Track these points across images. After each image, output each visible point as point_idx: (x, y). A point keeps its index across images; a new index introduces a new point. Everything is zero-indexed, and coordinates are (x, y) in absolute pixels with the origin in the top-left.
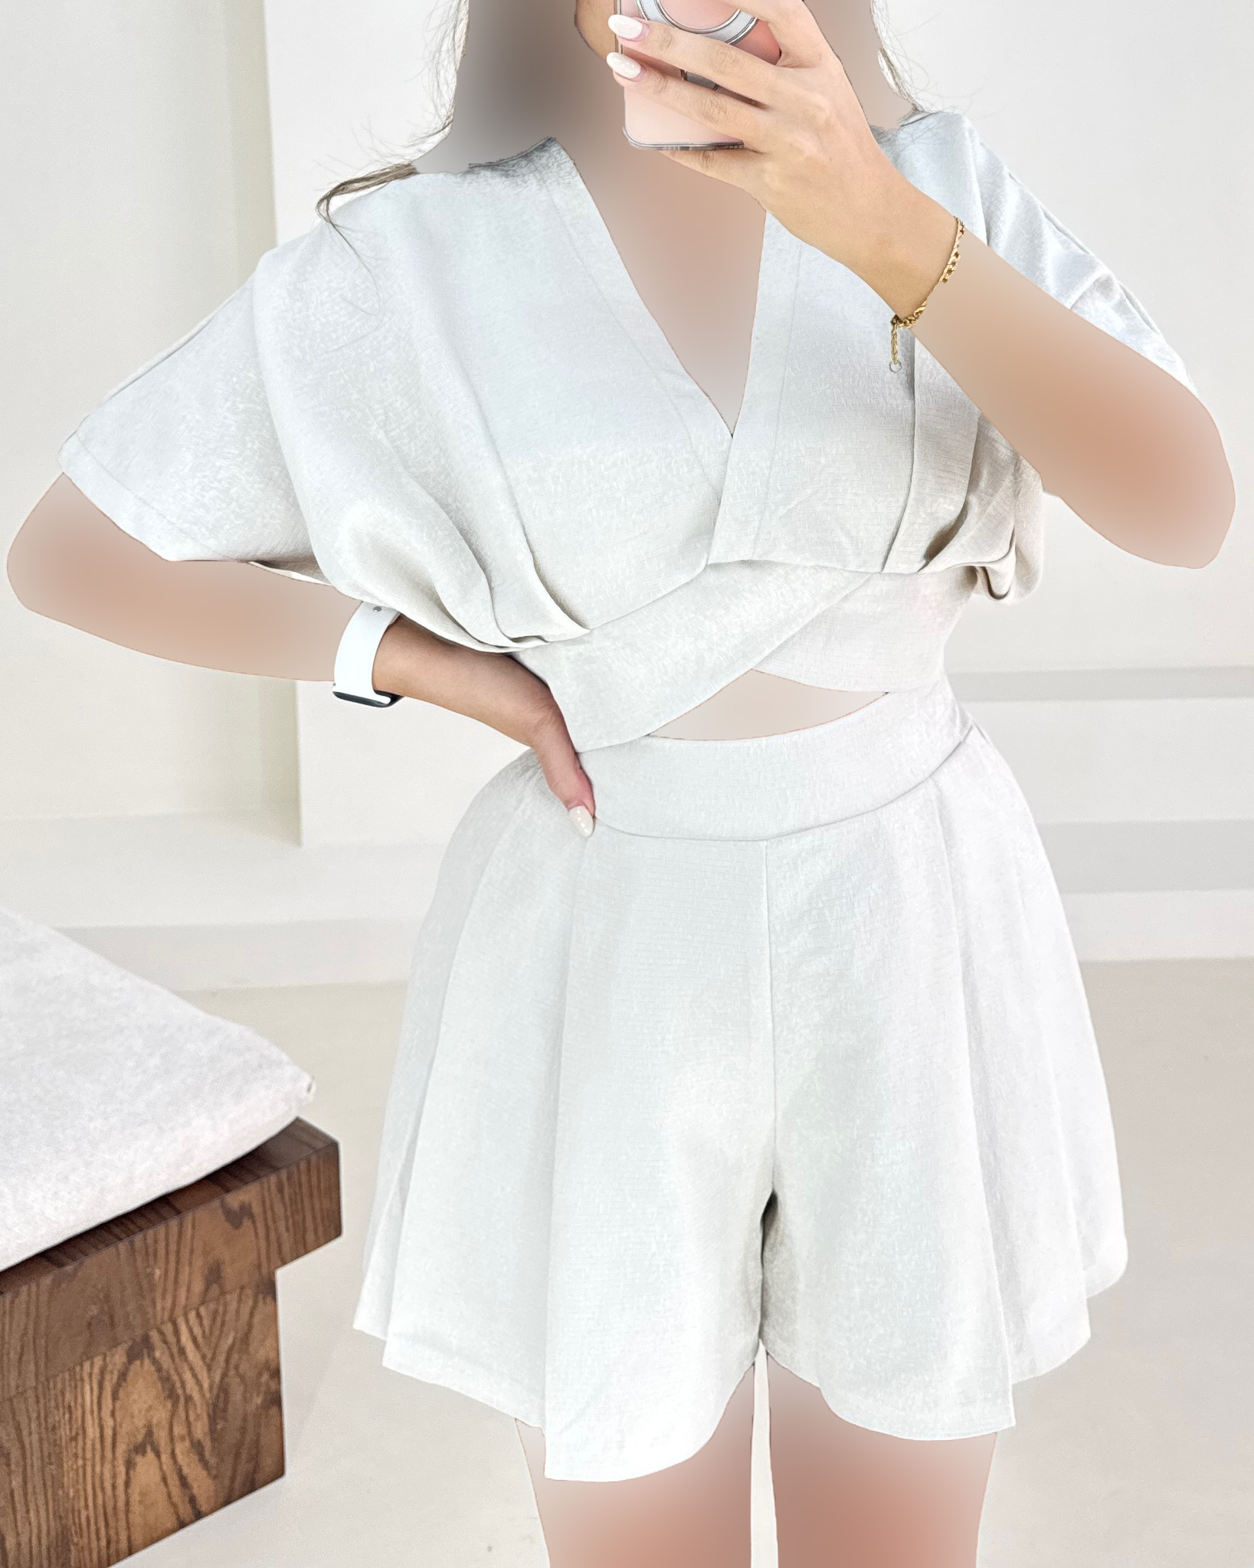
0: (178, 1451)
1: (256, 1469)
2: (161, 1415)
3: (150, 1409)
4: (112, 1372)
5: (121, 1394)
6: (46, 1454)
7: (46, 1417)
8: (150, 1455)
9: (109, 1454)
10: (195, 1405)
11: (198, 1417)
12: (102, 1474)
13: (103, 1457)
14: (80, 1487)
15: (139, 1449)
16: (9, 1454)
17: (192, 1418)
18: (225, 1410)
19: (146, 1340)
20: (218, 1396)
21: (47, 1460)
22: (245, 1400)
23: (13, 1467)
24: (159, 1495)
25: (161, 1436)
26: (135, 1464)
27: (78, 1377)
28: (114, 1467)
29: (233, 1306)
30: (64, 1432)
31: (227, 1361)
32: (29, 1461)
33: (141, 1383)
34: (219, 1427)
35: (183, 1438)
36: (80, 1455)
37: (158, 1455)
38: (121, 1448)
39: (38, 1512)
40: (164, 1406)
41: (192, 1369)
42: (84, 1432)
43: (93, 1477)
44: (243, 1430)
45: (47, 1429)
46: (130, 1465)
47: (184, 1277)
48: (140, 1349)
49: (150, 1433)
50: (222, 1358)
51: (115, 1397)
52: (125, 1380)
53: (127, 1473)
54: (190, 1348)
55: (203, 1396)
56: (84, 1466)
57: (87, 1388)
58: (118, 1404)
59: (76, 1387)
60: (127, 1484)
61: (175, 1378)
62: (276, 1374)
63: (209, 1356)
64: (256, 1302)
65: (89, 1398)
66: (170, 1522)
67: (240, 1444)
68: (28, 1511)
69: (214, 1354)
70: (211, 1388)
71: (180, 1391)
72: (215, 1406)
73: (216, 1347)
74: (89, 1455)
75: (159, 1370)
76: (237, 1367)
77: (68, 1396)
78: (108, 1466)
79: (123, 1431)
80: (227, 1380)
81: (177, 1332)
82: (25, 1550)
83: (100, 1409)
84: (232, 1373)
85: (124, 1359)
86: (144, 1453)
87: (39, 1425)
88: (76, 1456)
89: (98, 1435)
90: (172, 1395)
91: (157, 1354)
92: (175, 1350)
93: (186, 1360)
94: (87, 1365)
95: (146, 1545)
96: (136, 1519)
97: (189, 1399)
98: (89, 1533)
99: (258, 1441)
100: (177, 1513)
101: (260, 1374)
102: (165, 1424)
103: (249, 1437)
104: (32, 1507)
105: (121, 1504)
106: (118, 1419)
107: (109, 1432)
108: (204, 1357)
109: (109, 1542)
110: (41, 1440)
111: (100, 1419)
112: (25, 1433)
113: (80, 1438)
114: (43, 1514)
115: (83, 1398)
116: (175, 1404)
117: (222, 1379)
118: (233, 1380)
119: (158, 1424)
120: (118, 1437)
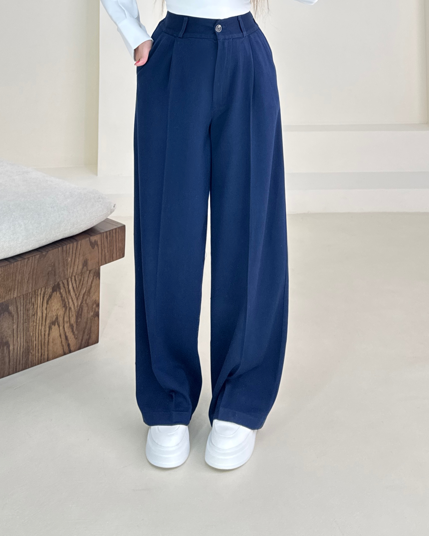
0: (65, 327)
1: (89, 338)
2: (61, 313)
3: (58, 309)
4: (47, 295)
5: (49, 303)
6: (25, 319)
7: (26, 306)
8: (57, 326)
9: (44, 323)
10: (72, 311)
11: (72, 316)
12: (41, 329)
13: (42, 324)
14: (34, 332)
15: (53, 323)
16: (13, 316)
17: (71, 316)
18: (81, 315)
19: (58, 284)
20: (79, 309)
21: (25, 321)
22: (88, 313)
23: (14, 321)
24: (58, 341)
25: (61, 319)
26: (52, 328)
27: (36, 294)
28: (45, 328)
29: (86, 279)
30: (31, 312)
31: (83, 298)
32: (19, 320)
33: (56, 300)
34: (79, 321)
35: (67, 322)
37: (59, 326)
38: (48, 322)
39: (20, 338)
40: (62, 309)
41: (72, 299)
42: (37, 314)
43: (38, 330)
44: (86, 323)
45: (26, 310)
46: (50, 328)
47: (77, 263)
48: (56, 288)
49: (57, 318)
50: (81, 297)
51: (47, 303)
52: (51, 298)
53: (49, 331)
54: (72, 291)
55: (75, 309)
56: (36, 325)
57: (39, 298)
58: (48, 306)
59: (36, 298)
60: (49, 334)
61: (66, 300)
62: (98, 305)
63: (78, 295)
64: (93, 279)
66: (61, 352)
67: (85, 328)
68: (17, 337)
70: (77, 306)
71: (67, 305)
72: (78, 313)
73: (80, 292)
74: (38, 322)
75: (62, 297)
76: (86, 301)
77: (33, 300)
78: (43, 327)
79: (49, 315)
80: (82, 304)
81: (68, 284)
82: (16, 351)
83: (42, 306)
84: (84, 302)
85: (51, 291)
86: (55, 325)
87: (24, 308)
88: (34, 321)
89: (41, 315)
90: (65, 306)
91: (62, 291)
92: (67, 290)
93: (70, 295)
94: (39, 291)
95: (53, 359)
96: (50, 348)
97: (70, 308)
98: (36, 350)
99: (91, 328)
100: (63, 349)
101: (93, 305)
102: (62, 316)
103: (88, 326)
104: (19, 336)
105: (46, 342)
106: (48, 311)
107: (44, 315)
108: (76, 295)
109: (41, 355)
110: (24, 313)
111: (42, 310)
112: (19, 310)
113: (36, 315)
114: (22, 339)
115: (38, 302)
116: (66, 309)
117: (81, 304)
118: (85, 305)
119: (60, 315)
120: (47, 317)
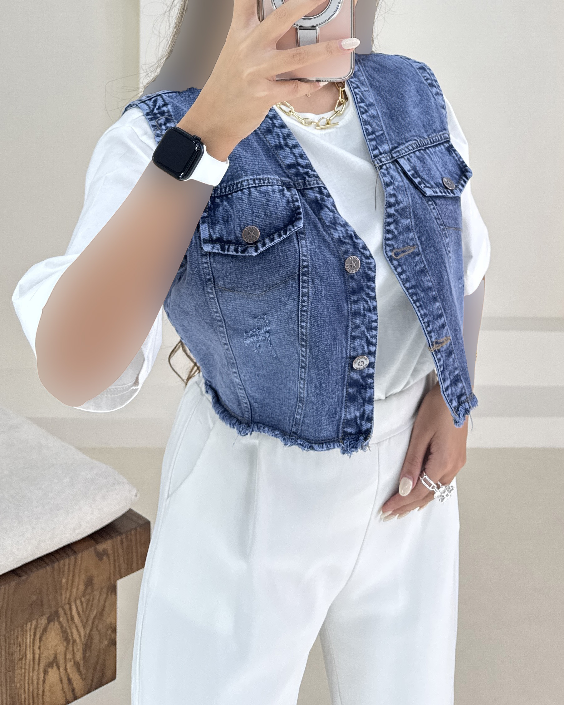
0: (68, 666)
1: (103, 675)
2: (61, 649)
3: (56, 645)
4: (40, 628)
5: (44, 639)
6: (8, 666)
7: (9, 648)
8: (55, 668)
9: (36, 667)
10: (77, 644)
11: (78, 649)
12: (33, 676)
13: (34, 669)
14: (22, 683)
15: (50, 665)
17: (75, 650)
18: (90, 647)
19: (57, 612)
20: (88, 640)
21: (8, 669)
22: (100, 642)
24: (58, 688)
25: (61, 659)
26: (48, 672)
27: (24, 629)
28: (38, 673)
29: (97, 597)
30: (17, 656)
31: (93, 623)
33: (53, 634)
34: (87, 655)
35: (70, 660)
36: (23, 667)
37: (59, 668)
38: (43, 664)
39: (2, 694)
40: (63, 644)
41: (76, 627)
42: (26, 657)
43: (29, 678)
44: (98, 657)
45: (9, 654)
47: (76, 583)
48: (53, 617)
49: (55, 658)
50: (90, 622)
51: (41, 639)
52: (46, 632)
53: (44, 677)
54: (76, 617)
55: (81, 640)
56: (25, 673)
57: (28, 635)
58: (42, 643)
59: (23, 634)
60: (44, 682)
61: (69, 631)
62: (114, 630)
63: (85, 621)
64: (107, 595)
65: (29, 640)
66: (62, 701)
67: (97, 663)
69: (87, 620)
70: (85, 636)
71: (70, 638)
72: (86, 645)
73: (88, 616)
74: (27, 667)
75: (62, 627)
76: (97, 627)
77: (20, 639)
78: (36, 673)
79: (44, 656)
80: (93, 633)
81: (71, 609)
83: (34, 645)
84: (95, 629)
85: (46, 621)
86: (52, 667)
87: (6, 652)
88: (21, 667)
89: (32, 658)
90: (67, 639)
91: (61, 619)
92: (69, 618)
93: (74, 622)
94: (29, 625)
96: (47, 699)
97: (74, 641)
99: (104, 662)
100: (66, 697)
101: (107, 630)
102: (63, 653)
103: (101, 660)
106: (42, 650)
107: (37, 656)
108: (82, 621)
110: (6, 660)
111: (34, 650)
113: (24, 659)
114: (4, 695)
115: (26, 640)
116: (68, 644)
117: (90, 632)
118: (95, 633)
119: (60, 653)
120: (41, 659)
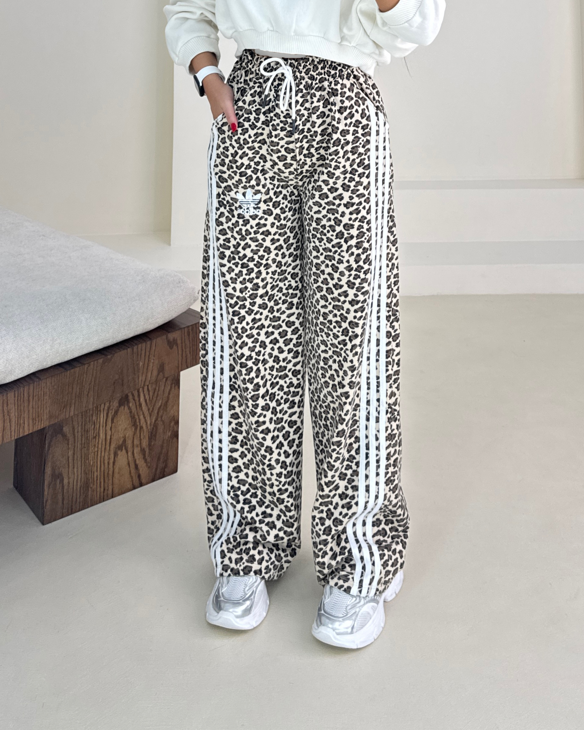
0: (135, 451)
1: (166, 466)
2: (129, 433)
3: (126, 429)
4: (112, 409)
5: (115, 421)
6: (83, 442)
7: (85, 425)
8: (124, 451)
9: (108, 448)
10: (144, 431)
11: (144, 437)
12: (104, 456)
14: (95, 461)
15: (120, 448)
16: (69, 440)
17: (142, 437)
18: (155, 436)
19: (127, 396)
20: (153, 429)
21: (83, 445)
22: (164, 433)
23: (70, 446)
24: (126, 472)
25: (129, 443)
26: (118, 455)
27: (99, 410)
28: (109, 454)
29: (162, 388)
30: (91, 434)
31: (158, 413)
32: (76, 444)
33: (123, 417)
34: (152, 443)
35: (137, 446)
36: (97, 446)
37: (127, 452)
38: (113, 446)
39: (77, 468)
40: (131, 428)
41: (144, 414)
42: (99, 436)
43: (101, 457)
44: (162, 446)
45: (85, 431)
46: (116, 454)
47: (151, 368)
48: (124, 401)
49: (125, 441)
51: (112, 421)
52: (117, 414)
53: (114, 458)
54: (143, 404)
55: (147, 427)
56: (98, 451)
58: (113, 424)
59: (97, 414)
60: (114, 463)
61: (137, 417)
62: (177, 423)
63: (151, 409)
64: (171, 388)
65: (102, 420)
66: (129, 486)
67: (161, 453)
68: (74, 468)
69: (153, 409)
70: (151, 424)
71: (138, 424)
72: (152, 433)
73: (154, 406)
74: (100, 446)
75: (131, 412)
76: (162, 417)
77: (94, 418)
78: (107, 454)
79: (114, 438)
80: (157, 422)
81: (139, 396)
82: (71, 485)
83: (106, 425)
84: (159, 419)
85: (117, 405)
86: (122, 450)
87: (82, 429)
88: (95, 446)
89: (104, 437)
90: (135, 425)
91: (131, 405)
92: (138, 404)
93: (142, 409)
94: (102, 406)
95: (119, 495)
96: (116, 481)
97: (141, 428)
98: (97, 483)
99: (167, 453)
100: (132, 481)
101: (170, 422)
102: (131, 437)
103: (164, 450)
104: (76, 467)
105: (111, 472)
106: (113, 431)
107: (108, 437)
108: (149, 410)
109: (104, 490)
110: (82, 436)
111: (106, 431)
112: (76, 431)
113: (97, 437)
114: (79, 470)
115: (100, 420)
116: (136, 429)
117: (155, 421)
118: (160, 423)
119: (128, 437)
120: (112, 440)
